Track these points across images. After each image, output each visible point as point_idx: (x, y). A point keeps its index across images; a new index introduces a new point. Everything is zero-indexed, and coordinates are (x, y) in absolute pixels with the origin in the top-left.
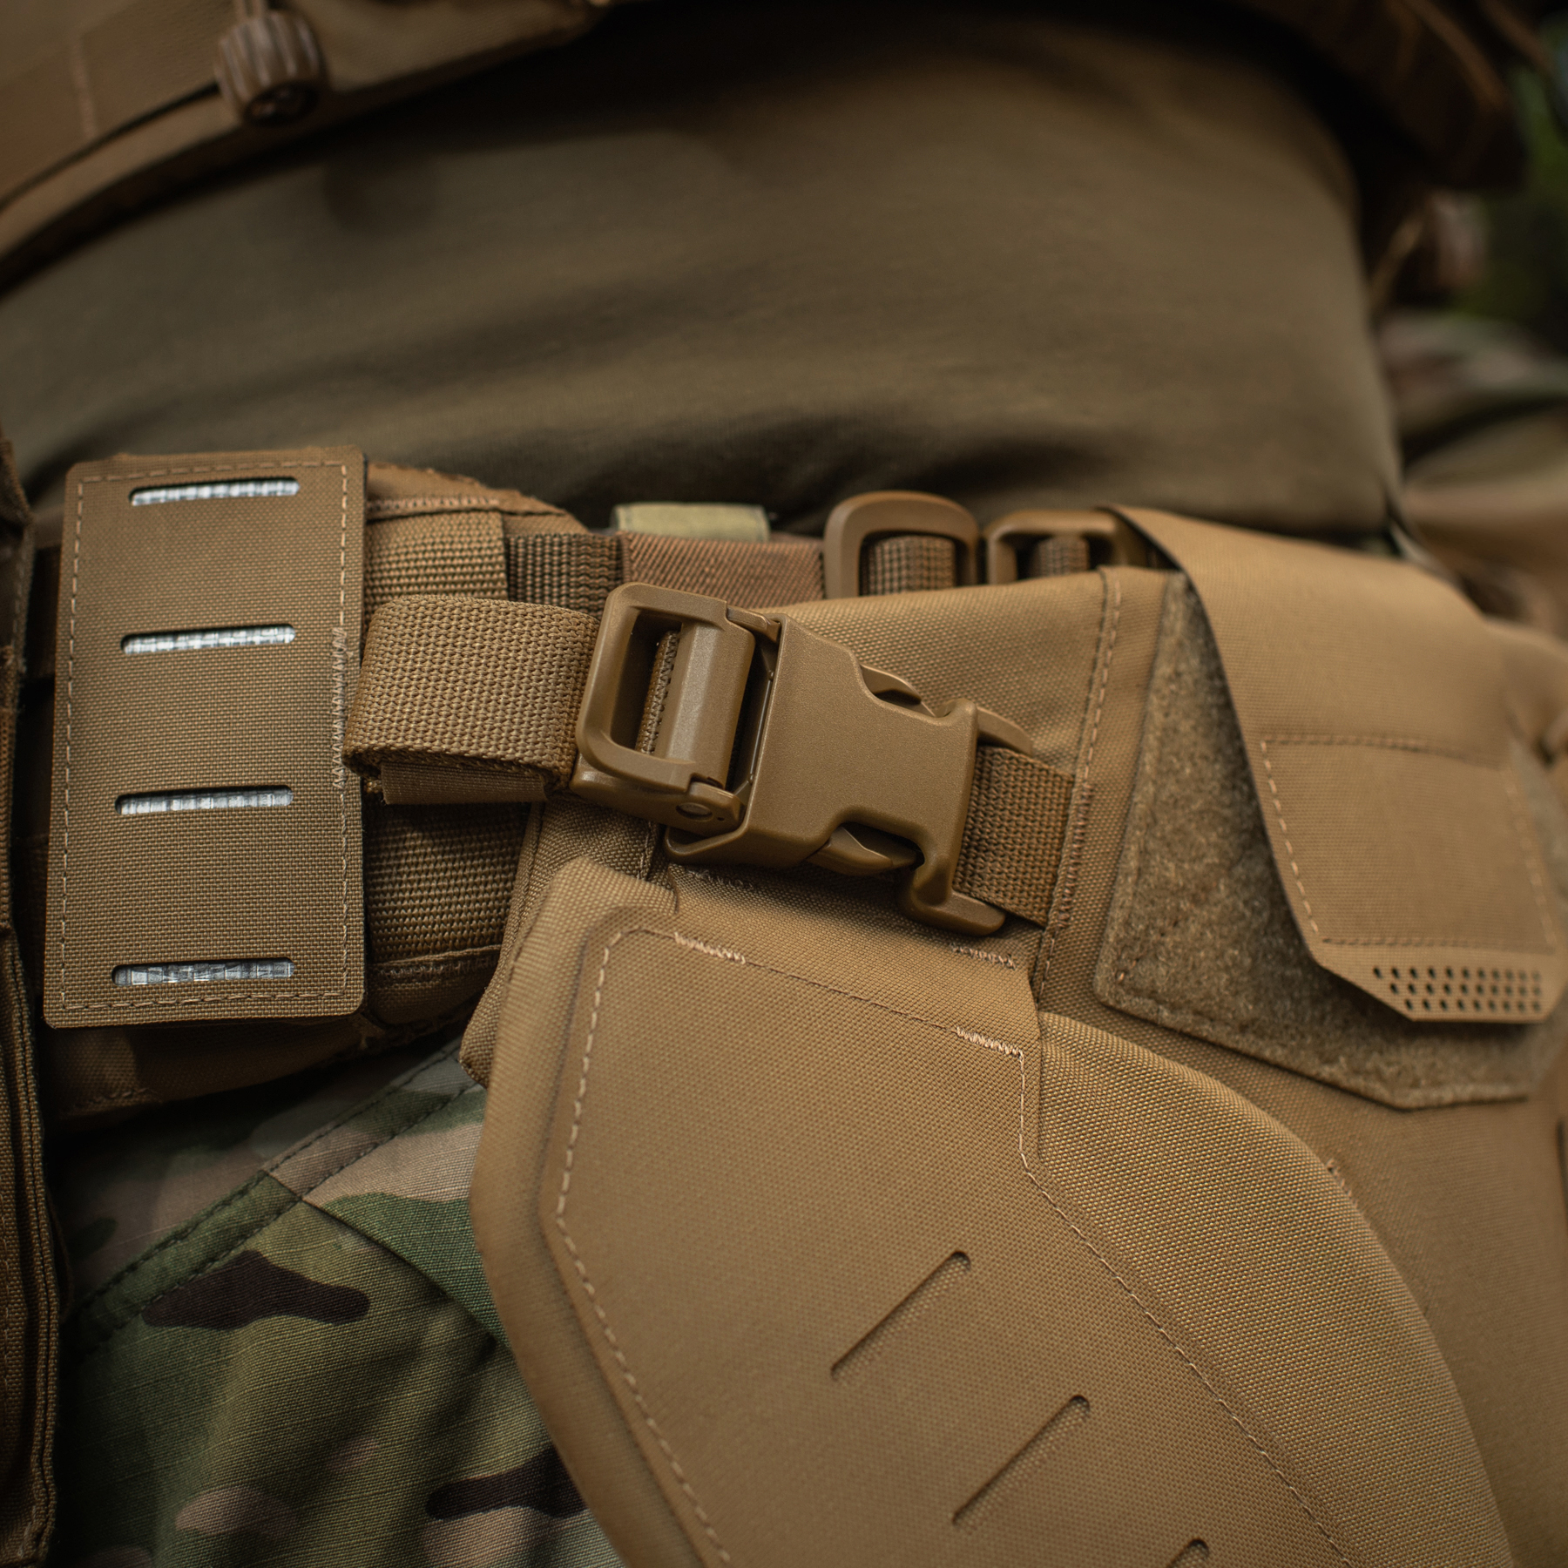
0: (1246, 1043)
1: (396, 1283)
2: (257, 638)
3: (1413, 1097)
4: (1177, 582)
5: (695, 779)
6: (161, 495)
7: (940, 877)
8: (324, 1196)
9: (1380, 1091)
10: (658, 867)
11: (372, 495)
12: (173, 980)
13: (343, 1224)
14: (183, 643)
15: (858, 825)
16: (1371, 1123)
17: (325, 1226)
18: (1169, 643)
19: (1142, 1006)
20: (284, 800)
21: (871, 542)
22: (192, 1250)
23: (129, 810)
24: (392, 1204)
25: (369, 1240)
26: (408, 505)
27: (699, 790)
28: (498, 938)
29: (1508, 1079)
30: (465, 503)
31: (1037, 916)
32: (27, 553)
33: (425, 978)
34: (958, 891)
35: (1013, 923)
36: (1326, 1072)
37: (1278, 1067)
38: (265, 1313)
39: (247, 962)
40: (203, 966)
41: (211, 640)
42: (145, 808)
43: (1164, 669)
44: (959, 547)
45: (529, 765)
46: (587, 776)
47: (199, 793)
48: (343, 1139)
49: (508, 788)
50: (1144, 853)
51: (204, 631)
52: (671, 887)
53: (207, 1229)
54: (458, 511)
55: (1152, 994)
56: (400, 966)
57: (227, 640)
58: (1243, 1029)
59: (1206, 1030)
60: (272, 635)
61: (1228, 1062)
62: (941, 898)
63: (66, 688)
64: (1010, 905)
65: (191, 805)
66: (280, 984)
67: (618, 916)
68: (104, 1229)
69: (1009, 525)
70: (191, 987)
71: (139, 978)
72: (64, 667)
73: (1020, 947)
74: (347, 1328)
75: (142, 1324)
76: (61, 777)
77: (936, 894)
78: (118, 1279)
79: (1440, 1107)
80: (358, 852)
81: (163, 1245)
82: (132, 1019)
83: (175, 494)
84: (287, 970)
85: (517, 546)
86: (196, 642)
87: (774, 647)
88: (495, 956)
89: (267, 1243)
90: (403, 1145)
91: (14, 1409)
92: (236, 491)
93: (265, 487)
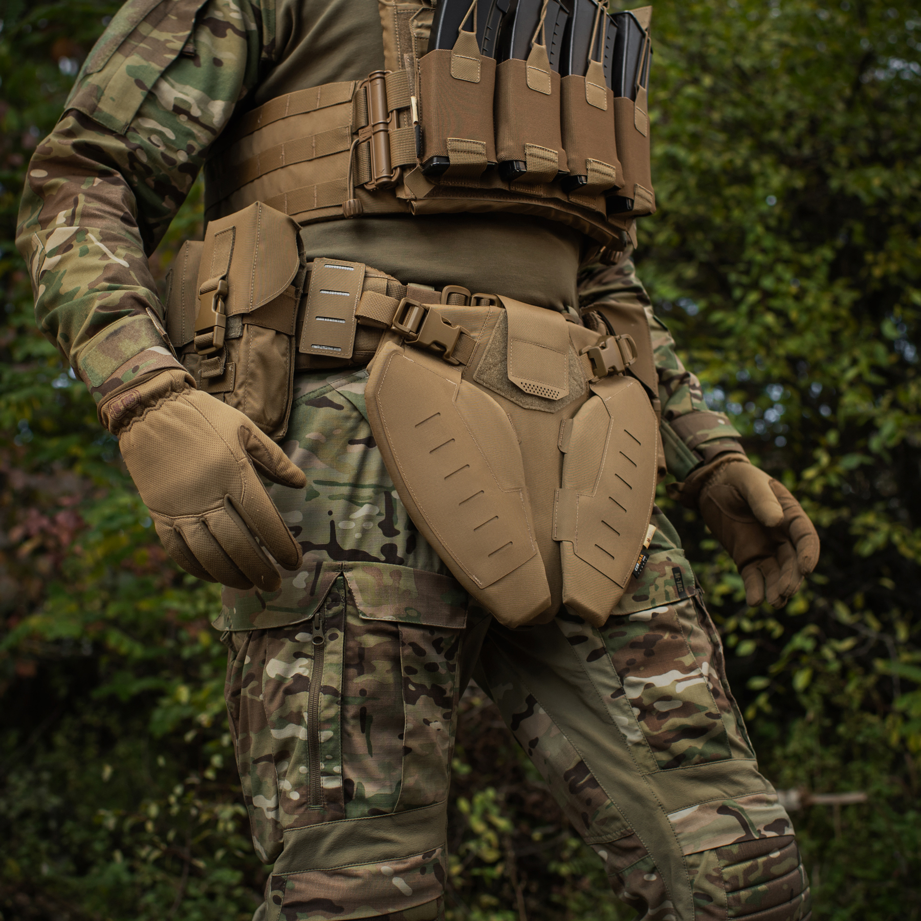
0: (498, 391)
1: (349, 405)
2: (343, 294)
3: (527, 407)
4: (504, 310)
5: (410, 331)
6: (330, 266)
7: (449, 354)
8: (339, 390)
9: (521, 405)
10: (403, 345)
11: (366, 272)
13: (342, 395)
14: (330, 293)
15: (436, 343)
16: (519, 410)
17: (338, 394)
18: (499, 321)
19: (481, 382)
20: (344, 322)
21: (450, 294)
22: (315, 394)
23: (318, 319)
24: (351, 393)
25: (345, 398)
26: (372, 275)
27: (411, 333)
28: (376, 351)
29: (549, 409)
30: (381, 276)
31: (465, 364)
32: (305, 271)
33: (362, 355)
35: (461, 364)
36: (512, 399)
37: (503, 397)
38: (326, 406)
39: (334, 347)
41: (335, 293)
42: (320, 319)
43: (497, 325)
44: (466, 297)
45: (385, 324)
46: (393, 328)
47: (330, 318)
48: (344, 381)
49: (380, 326)
50: (486, 356)
52: (404, 348)
53: (318, 391)
54: (380, 278)
55: (483, 380)
56: (359, 352)
57: (338, 293)
58: (498, 389)
59: (491, 388)
60: (345, 294)
61: (493, 394)
62: (449, 357)
63: (310, 297)
64: (460, 361)
65: (328, 320)
66: (339, 352)
67: (395, 351)
68: (301, 388)
69: (477, 295)
70: (324, 350)
71: (315, 347)
72: (309, 293)
73: (461, 368)
74: (340, 411)
75: (304, 404)
76: (307, 312)
77: (448, 356)
78: (301, 397)
79: (532, 410)
81: (310, 393)
82: (314, 353)
84: (340, 350)
86: (333, 293)
87: (428, 312)
88: (375, 353)
89: (328, 395)
90: (353, 384)
91: (283, 413)
92: (343, 268)
93: (348, 268)
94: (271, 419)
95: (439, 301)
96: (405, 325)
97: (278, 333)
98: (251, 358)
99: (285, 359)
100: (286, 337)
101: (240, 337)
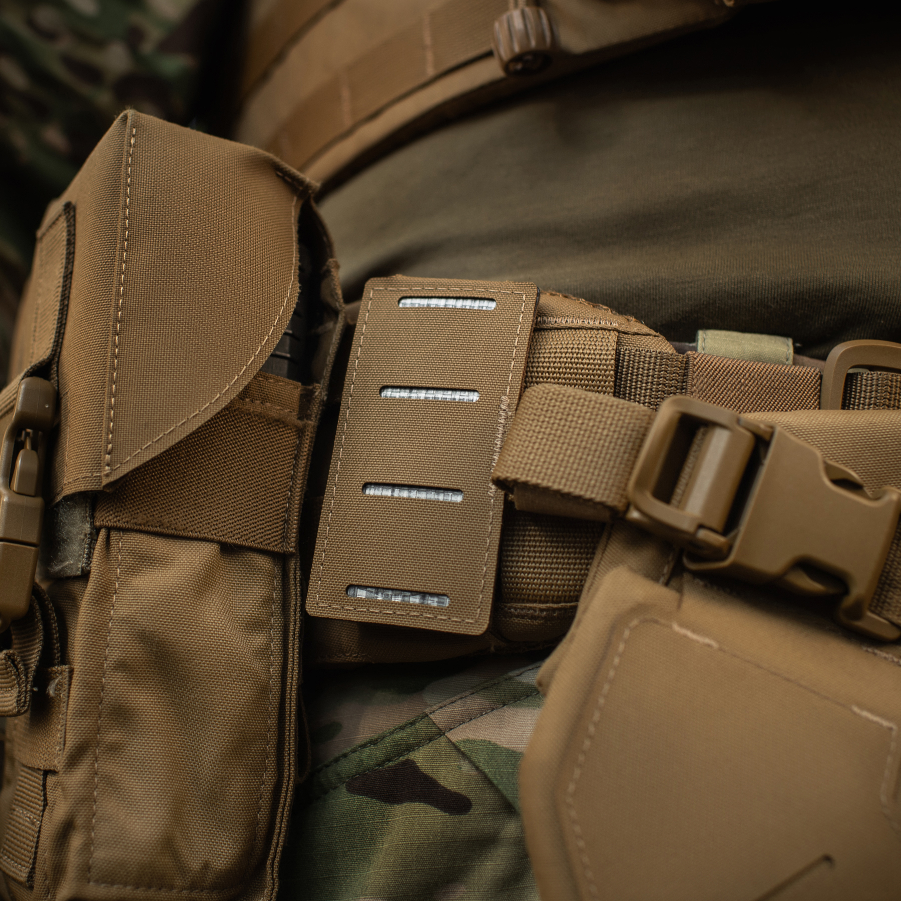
1: (489, 795)
2: (459, 396)
5: (701, 526)
6: (417, 302)
8: (457, 736)
11: (540, 313)
12: (380, 598)
13: (464, 755)
14: (415, 395)
15: (806, 565)
17: (454, 753)
20: (458, 498)
21: (854, 372)
22: (378, 753)
23: (371, 492)
24: (493, 749)
25: (477, 768)
26: (562, 322)
27: (703, 534)
28: (577, 599)
30: (597, 324)
33: (533, 617)
34: (873, 612)
38: (412, 800)
39: (424, 594)
40: (398, 592)
41: (431, 395)
42: (379, 492)
45: (602, 504)
46: (635, 515)
47: (411, 487)
48: (475, 702)
49: (589, 513)
51: (428, 389)
52: (680, 590)
53: (389, 741)
54: (592, 329)
56: (516, 607)
57: (440, 395)
60: (467, 396)
62: (858, 616)
63: (345, 413)
65: (405, 494)
66: (441, 610)
68: (333, 729)
70: (388, 604)
71: (362, 594)
72: (347, 400)
74: (457, 818)
75: (344, 790)
76: (336, 467)
77: (857, 611)
80: (497, 536)
81: (364, 746)
82: (354, 618)
83: (424, 302)
84: (447, 602)
85: (624, 355)
86: (422, 395)
87: (768, 444)
89: (420, 757)
90: (508, 712)
91: (261, 832)
92: (460, 304)
93: (477, 304)
94: (206, 866)
95: (813, 401)
96: (682, 505)
97: (228, 550)
98: (114, 655)
99: (259, 640)
100: (263, 562)
101: (85, 576)
